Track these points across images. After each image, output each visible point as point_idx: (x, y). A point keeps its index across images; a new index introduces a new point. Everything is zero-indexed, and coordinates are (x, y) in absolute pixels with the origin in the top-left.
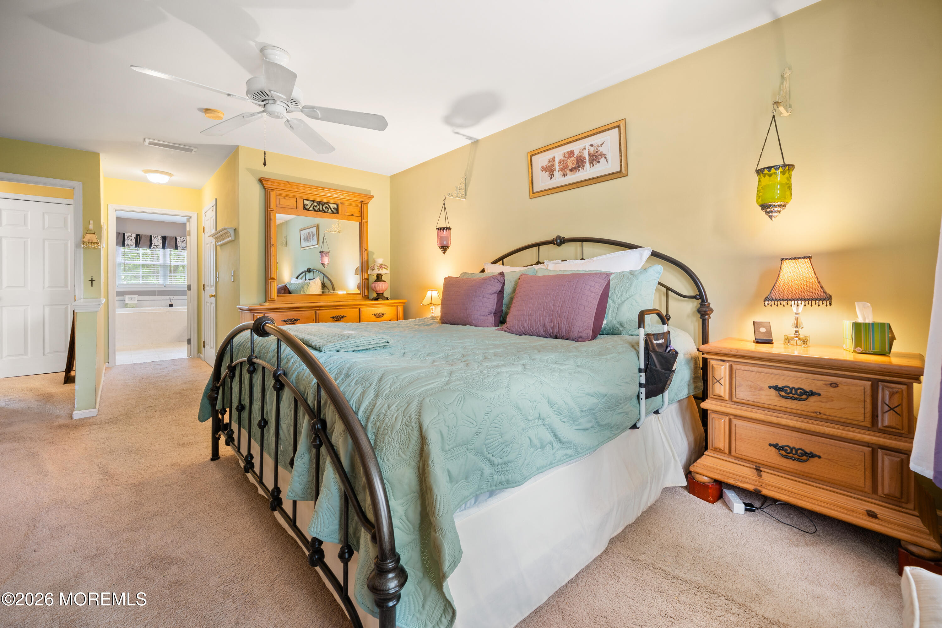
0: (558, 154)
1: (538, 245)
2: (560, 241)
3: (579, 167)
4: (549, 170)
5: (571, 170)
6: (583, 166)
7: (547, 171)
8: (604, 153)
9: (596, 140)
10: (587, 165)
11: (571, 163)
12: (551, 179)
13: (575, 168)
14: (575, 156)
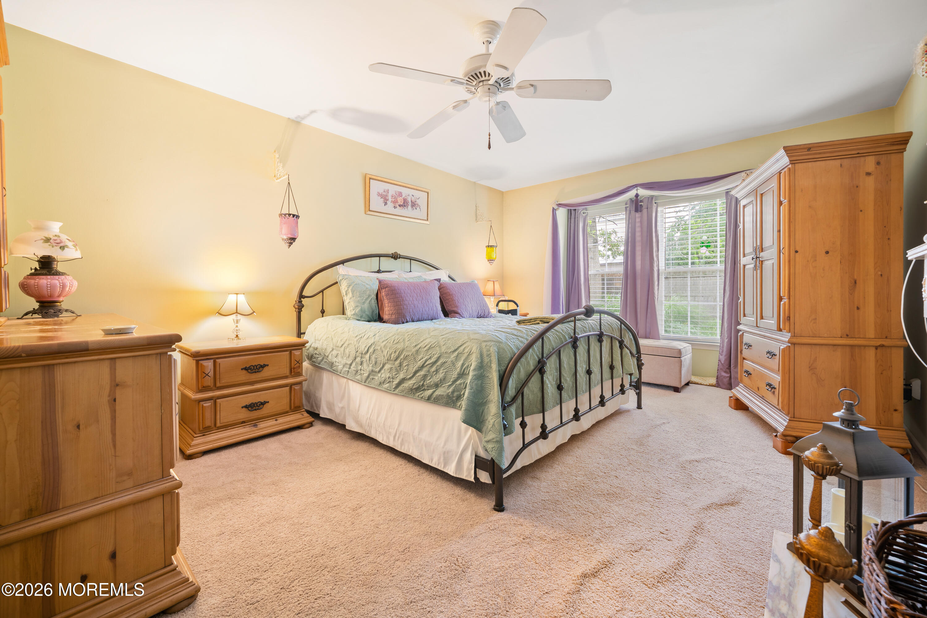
0: (392, 190)
1: (379, 256)
2: (395, 257)
3: (405, 206)
4: (385, 198)
5: (400, 206)
6: (407, 207)
7: (382, 198)
8: (419, 204)
9: (417, 194)
10: (410, 207)
11: (400, 201)
12: (385, 205)
13: (402, 205)
14: (403, 197)
